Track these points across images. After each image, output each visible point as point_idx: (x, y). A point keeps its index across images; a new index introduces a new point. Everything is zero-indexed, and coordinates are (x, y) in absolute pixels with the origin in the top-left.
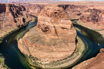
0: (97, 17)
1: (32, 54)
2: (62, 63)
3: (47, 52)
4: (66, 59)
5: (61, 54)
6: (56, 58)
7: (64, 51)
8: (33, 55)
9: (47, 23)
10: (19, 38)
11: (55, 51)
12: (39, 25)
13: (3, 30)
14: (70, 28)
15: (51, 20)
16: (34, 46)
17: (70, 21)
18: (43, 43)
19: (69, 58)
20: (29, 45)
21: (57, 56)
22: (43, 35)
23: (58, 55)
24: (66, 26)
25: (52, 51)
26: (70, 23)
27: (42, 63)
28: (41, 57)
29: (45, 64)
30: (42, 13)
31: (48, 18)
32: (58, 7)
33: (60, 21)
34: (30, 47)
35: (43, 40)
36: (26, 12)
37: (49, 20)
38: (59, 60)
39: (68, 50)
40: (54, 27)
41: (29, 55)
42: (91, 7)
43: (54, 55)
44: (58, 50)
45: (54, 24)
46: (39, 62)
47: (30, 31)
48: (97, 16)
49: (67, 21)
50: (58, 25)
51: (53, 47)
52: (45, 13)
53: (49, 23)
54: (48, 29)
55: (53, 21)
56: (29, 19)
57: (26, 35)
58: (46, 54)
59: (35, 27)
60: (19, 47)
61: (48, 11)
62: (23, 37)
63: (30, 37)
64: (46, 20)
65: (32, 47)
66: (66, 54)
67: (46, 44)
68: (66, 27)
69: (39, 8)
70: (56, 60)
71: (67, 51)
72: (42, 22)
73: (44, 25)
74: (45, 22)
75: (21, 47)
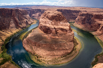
1: (36, 52)
2: (63, 60)
3: (49, 51)
4: (66, 56)
5: (61, 52)
7: (64, 50)
9: (48, 25)
10: (24, 38)
12: (41, 27)
13: (9, 32)
14: (68, 29)
17: (68, 23)
18: (46, 43)
19: (69, 56)
20: (32, 44)
21: (58, 54)
23: (59, 52)
25: (54, 50)
26: (68, 25)
27: (45, 60)
28: (44, 54)
29: (48, 61)
30: (43, 16)
31: (49, 20)
33: (60, 24)
34: (33, 46)
36: (28, 15)
37: (50, 23)
38: (60, 57)
39: (68, 48)
40: (55, 28)
41: (32, 53)
43: (55, 53)
44: (59, 49)
45: (54, 26)
46: (42, 59)
47: (33, 32)
48: (90, 20)
49: (66, 23)
51: (54, 45)
52: (46, 16)
53: (50, 25)
54: (49, 30)
55: (53, 23)
56: (31, 21)
57: (29, 35)
59: (37, 28)
61: (49, 14)
62: (27, 37)
63: (33, 37)
64: (47, 22)
65: (36, 46)
66: (66, 52)
67: (48, 43)
68: (65, 29)
69: (40, 12)
70: (57, 57)
71: (66, 49)
72: (44, 24)
73: (45, 26)
74: (46, 24)
75: (25, 46)
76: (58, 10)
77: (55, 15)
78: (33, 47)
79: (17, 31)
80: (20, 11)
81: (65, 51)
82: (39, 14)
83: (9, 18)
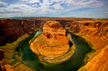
0: (81, 28)
2: (62, 58)
3: (51, 51)
4: (64, 55)
5: (60, 52)
6: (58, 55)
7: (62, 50)
8: (42, 53)
9: (49, 32)
10: (31, 43)
11: (56, 50)
12: (45, 33)
14: (65, 35)
15: (52, 30)
16: (41, 47)
17: (65, 30)
18: (48, 45)
19: (66, 55)
20: (38, 46)
22: (47, 40)
23: (58, 52)
24: (62, 33)
25: (54, 50)
27: (48, 59)
28: (47, 55)
29: (51, 60)
30: (46, 25)
31: (50, 28)
32: (56, 21)
33: (58, 30)
35: (47, 43)
36: (35, 25)
37: (51, 30)
38: (59, 56)
40: (55, 34)
41: (38, 54)
42: (76, 21)
43: (55, 53)
44: (58, 50)
45: (54, 32)
46: (46, 58)
47: (38, 37)
49: (63, 30)
50: (57, 33)
51: (55, 47)
52: (48, 25)
54: (50, 36)
55: (53, 30)
56: (36, 29)
57: (36, 40)
58: (50, 53)
59: (42, 34)
60: (31, 48)
61: (50, 24)
62: (34, 41)
63: (38, 41)
64: (49, 30)
69: (43, 22)
70: (57, 56)
71: (64, 50)
72: (46, 31)
73: (47, 33)
74: (48, 31)
75: (32, 48)
76: (57, 21)
77: (55, 24)
78: (39, 49)
79: (26, 37)
80: (28, 21)
81: (63, 52)
82: (43, 24)
83: (19, 27)
